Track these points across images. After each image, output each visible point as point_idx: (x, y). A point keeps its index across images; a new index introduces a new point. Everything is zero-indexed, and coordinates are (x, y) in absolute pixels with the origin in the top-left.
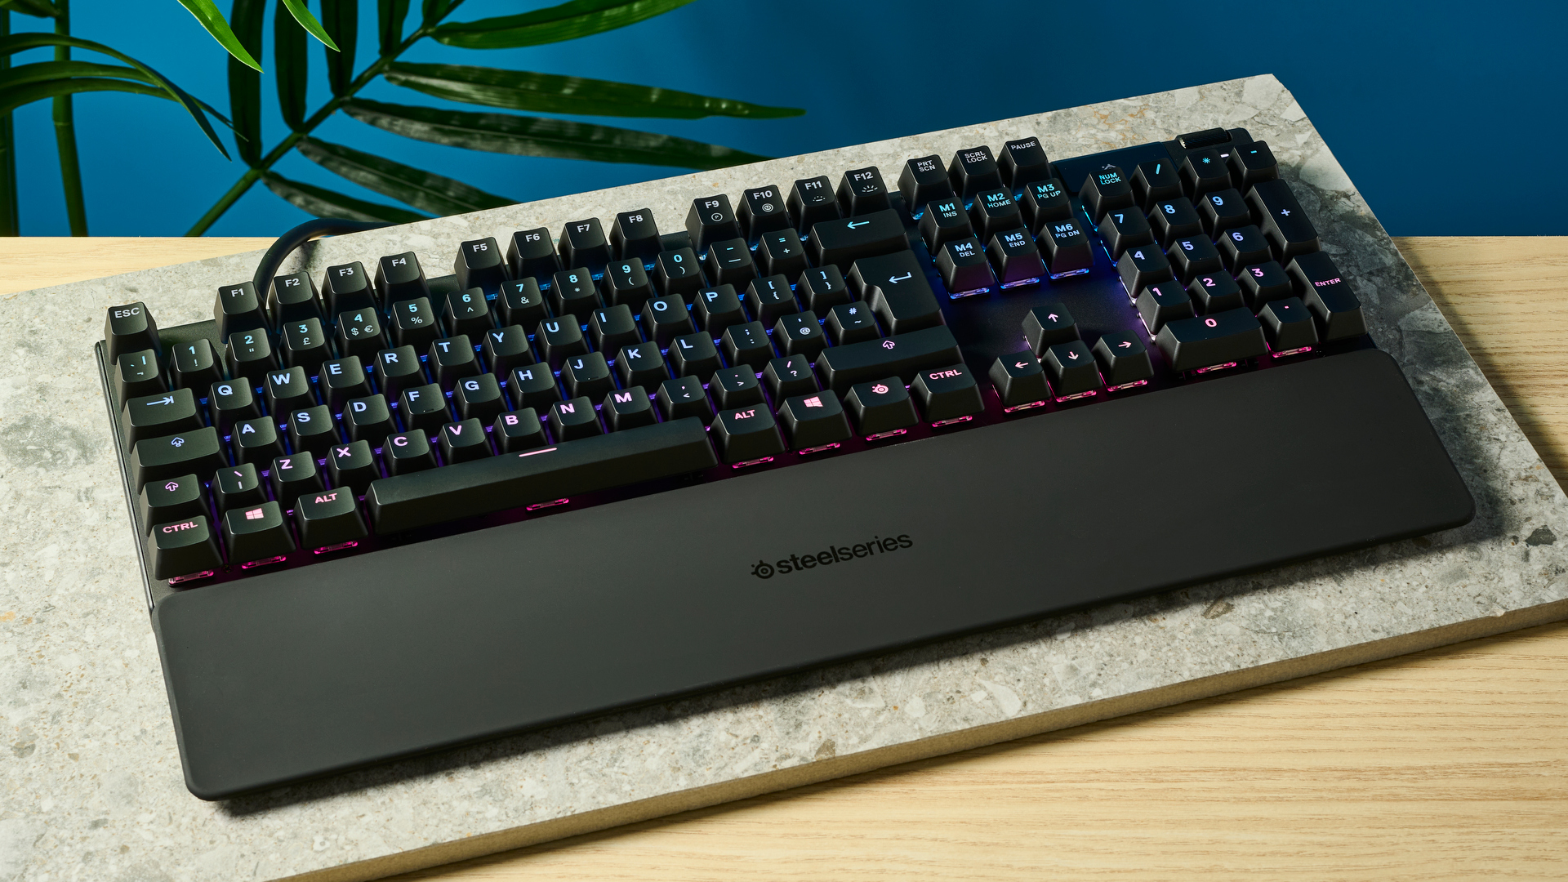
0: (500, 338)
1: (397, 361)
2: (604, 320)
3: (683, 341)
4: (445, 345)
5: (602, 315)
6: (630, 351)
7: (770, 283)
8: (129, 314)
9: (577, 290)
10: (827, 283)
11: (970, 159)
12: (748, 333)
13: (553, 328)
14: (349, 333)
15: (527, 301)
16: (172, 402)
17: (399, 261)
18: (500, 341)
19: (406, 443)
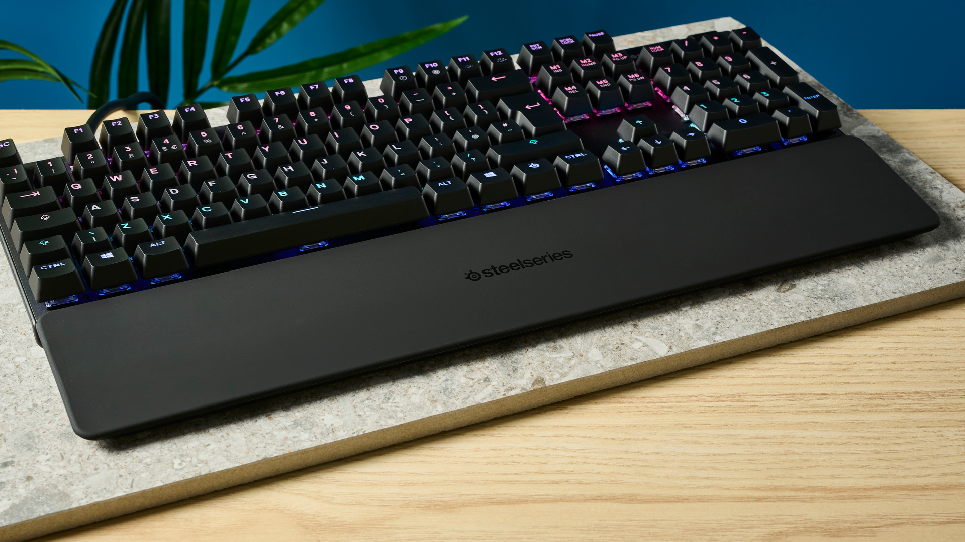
0: (267, 149)
1: (197, 165)
2: (337, 136)
3: (393, 146)
4: (229, 154)
5: (335, 134)
6: (358, 153)
7: (446, 112)
8: (2, 146)
9: (316, 120)
10: (485, 111)
11: (563, 42)
12: (437, 140)
13: (303, 142)
14: (161, 150)
15: (283, 127)
16: (39, 194)
17: (190, 109)
18: (267, 150)
19: (210, 210)
